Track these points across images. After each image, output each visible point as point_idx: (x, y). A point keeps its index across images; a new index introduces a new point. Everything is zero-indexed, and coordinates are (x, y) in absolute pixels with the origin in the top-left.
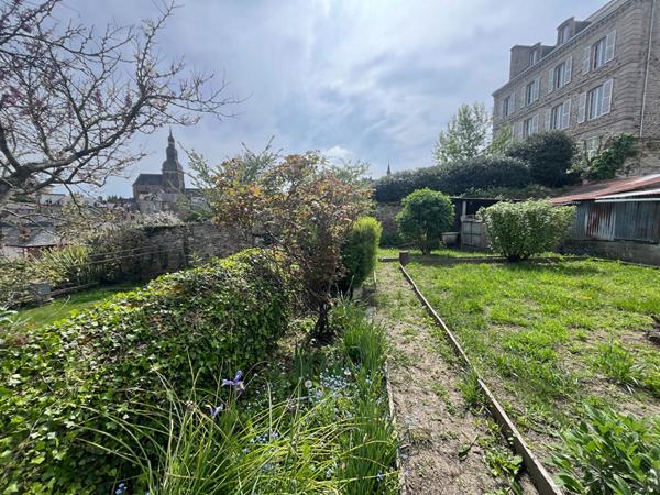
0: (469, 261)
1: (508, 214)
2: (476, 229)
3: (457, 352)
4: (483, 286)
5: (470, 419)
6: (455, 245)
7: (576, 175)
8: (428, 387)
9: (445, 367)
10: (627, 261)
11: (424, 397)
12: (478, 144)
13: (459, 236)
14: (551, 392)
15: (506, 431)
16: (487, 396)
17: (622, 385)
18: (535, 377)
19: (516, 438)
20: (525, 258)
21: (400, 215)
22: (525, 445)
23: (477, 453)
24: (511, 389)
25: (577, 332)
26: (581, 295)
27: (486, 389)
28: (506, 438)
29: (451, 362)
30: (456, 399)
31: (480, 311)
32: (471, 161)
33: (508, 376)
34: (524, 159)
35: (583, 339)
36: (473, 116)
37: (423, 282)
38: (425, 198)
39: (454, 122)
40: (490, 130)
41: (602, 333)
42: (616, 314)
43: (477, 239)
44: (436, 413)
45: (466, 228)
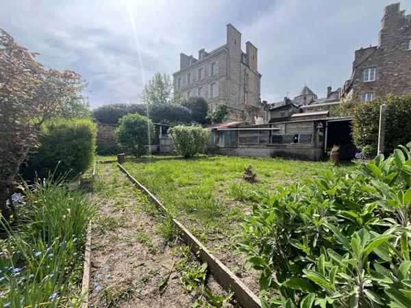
0: (165, 159)
1: (184, 131)
2: (168, 143)
3: (158, 206)
4: (173, 168)
5: (168, 251)
6: (157, 152)
7: (209, 119)
8: (133, 239)
9: (148, 220)
10: (229, 156)
11: (129, 249)
12: (166, 97)
13: (158, 148)
14: (214, 213)
15: (194, 248)
16: (180, 228)
17: (242, 201)
18: (205, 207)
19: (202, 250)
20: (192, 156)
21: (118, 130)
22: (207, 252)
23: (175, 278)
24: (193, 219)
25: (219, 182)
26: (217, 168)
27: (178, 223)
28: (195, 254)
29: (153, 215)
30: (156, 241)
31: (172, 181)
32: (163, 105)
33: (191, 212)
34: (189, 108)
35: (222, 185)
36: (163, 80)
37: (134, 171)
38: (136, 119)
39: (153, 81)
40: (172, 91)
41: (228, 181)
42: (231, 173)
43: (168, 149)
44: (139, 259)
45: (163, 142)
